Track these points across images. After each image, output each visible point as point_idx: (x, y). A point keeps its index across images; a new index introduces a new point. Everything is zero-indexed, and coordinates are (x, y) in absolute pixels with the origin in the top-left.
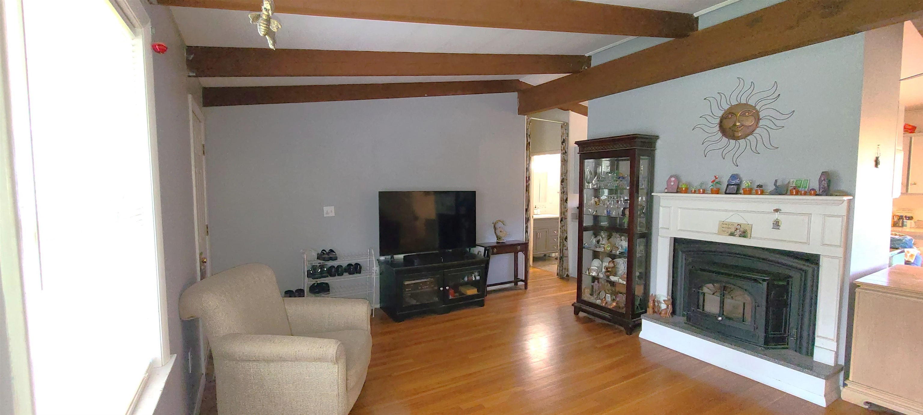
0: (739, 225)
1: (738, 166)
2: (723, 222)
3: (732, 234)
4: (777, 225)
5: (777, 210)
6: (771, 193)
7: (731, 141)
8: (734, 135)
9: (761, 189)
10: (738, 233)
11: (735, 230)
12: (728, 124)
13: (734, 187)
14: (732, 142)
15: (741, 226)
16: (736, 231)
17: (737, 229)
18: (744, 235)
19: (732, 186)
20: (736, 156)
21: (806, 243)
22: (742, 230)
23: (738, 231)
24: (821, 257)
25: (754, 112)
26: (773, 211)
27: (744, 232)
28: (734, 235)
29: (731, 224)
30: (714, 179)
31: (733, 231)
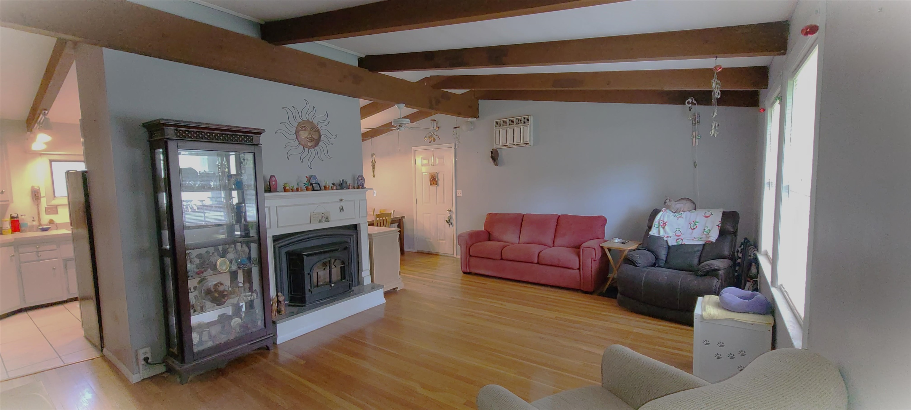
0: (322, 213)
1: (312, 169)
2: (312, 213)
3: (320, 221)
4: (342, 209)
5: (341, 200)
6: (338, 189)
8: (307, 145)
9: (334, 186)
10: (323, 219)
12: (304, 135)
13: (316, 186)
14: (306, 150)
15: (324, 214)
17: (322, 217)
18: (327, 220)
20: (310, 161)
21: (353, 218)
22: (325, 217)
23: (323, 218)
24: (361, 225)
25: (318, 130)
26: (339, 201)
27: (327, 218)
28: (322, 222)
29: (319, 214)
30: (307, 178)
31: (320, 219)
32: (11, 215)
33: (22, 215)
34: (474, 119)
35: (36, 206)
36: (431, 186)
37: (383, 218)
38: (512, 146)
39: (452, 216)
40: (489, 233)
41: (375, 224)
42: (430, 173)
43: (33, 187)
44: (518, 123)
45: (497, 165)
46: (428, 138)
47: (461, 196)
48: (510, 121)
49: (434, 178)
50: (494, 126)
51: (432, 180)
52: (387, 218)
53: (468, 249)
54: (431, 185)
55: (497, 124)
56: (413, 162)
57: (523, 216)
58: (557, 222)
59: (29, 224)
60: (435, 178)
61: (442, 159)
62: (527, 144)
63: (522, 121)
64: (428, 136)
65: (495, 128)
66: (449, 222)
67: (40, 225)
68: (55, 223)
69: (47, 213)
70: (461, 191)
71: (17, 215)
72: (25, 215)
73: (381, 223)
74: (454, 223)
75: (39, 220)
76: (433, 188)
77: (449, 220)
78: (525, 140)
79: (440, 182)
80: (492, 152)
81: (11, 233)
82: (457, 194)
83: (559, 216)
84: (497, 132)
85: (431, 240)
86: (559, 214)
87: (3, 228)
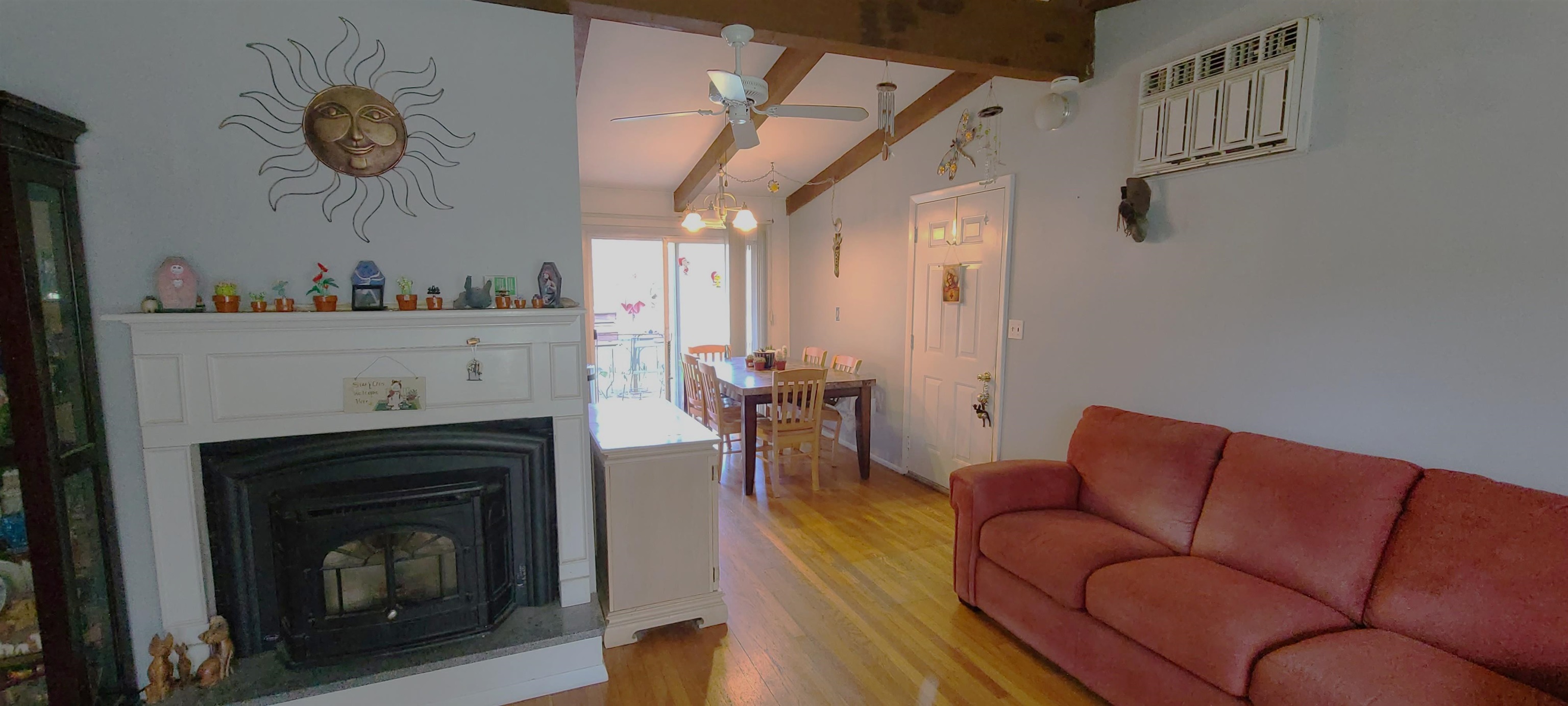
0: (395, 382)
1: (368, 242)
2: (356, 379)
3: (382, 407)
4: (475, 369)
5: (473, 340)
6: (458, 306)
7: (344, 177)
8: (349, 163)
9: (437, 296)
10: (395, 401)
11: (389, 396)
12: (335, 131)
13: (369, 294)
14: (347, 180)
15: (400, 384)
16: (390, 398)
17: (394, 393)
18: (410, 404)
19: (365, 291)
20: (361, 217)
22: (404, 393)
23: (396, 396)
25: (392, 116)
26: (462, 344)
27: (411, 397)
28: (387, 407)
29: (375, 384)
30: (319, 271)
31: (385, 398)
34: (1070, 83)
36: (946, 304)
37: (796, 383)
38: (1207, 158)
39: (991, 394)
40: (1081, 478)
41: (775, 398)
42: (945, 266)
44: (1241, 62)
45: (1139, 237)
46: (947, 167)
47: (1020, 338)
48: (1208, 62)
49: (953, 280)
50: (1141, 93)
51: (947, 285)
52: (818, 382)
53: (975, 528)
54: (945, 299)
55: (1155, 81)
56: (911, 236)
57: (1225, 442)
58: (1404, 503)
60: (956, 279)
61: (979, 224)
62: (1274, 143)
63: (1260, 52)
64: (947, 160)
65: (1141, 101)
66: (981, 412)
70: (1021, 322)
73: (800, 393)
74: (996, 416)
76: (951, 307)
77: (983, 405)
78: (1269, 126)
79: (970, 294)
80: (1124, 190)
82: (1010, 330)
83: (1421, 474)
84: (1150, 114)
85: (939, 453)
86: (1426, 464)
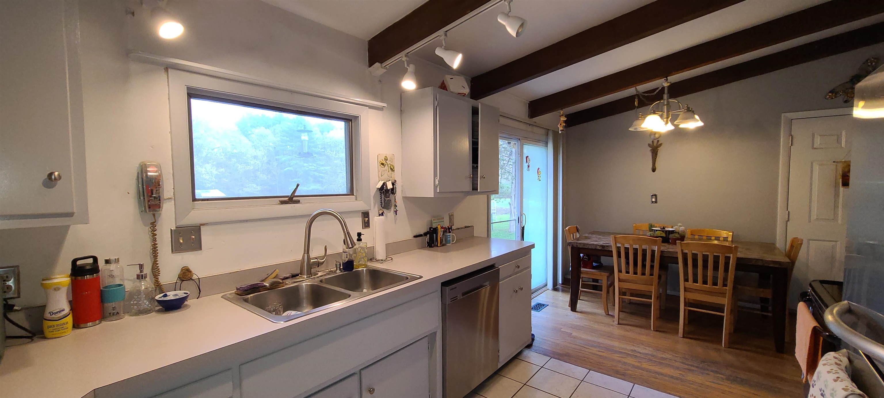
32: (74, 262)
33: (107, 262)
35: (148, 229)
43: (143, 169)
59: (129, 286)
67: (159, 287)
68: (195, 277)
69: (177, 248)
71: (95, 259)
72: (117, 261)
75: (155, 271)
81: (72, 330)
87: (47, 315)
